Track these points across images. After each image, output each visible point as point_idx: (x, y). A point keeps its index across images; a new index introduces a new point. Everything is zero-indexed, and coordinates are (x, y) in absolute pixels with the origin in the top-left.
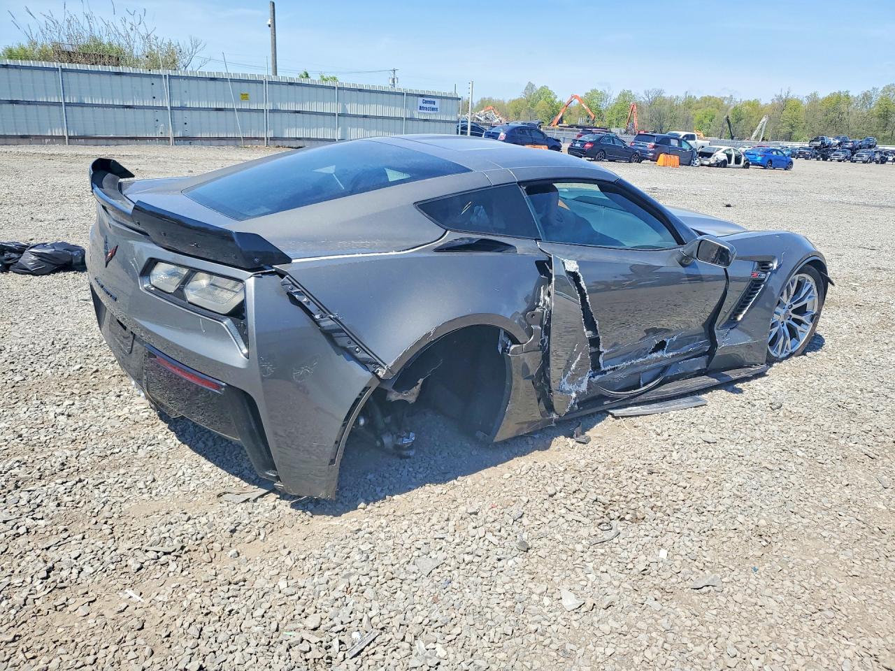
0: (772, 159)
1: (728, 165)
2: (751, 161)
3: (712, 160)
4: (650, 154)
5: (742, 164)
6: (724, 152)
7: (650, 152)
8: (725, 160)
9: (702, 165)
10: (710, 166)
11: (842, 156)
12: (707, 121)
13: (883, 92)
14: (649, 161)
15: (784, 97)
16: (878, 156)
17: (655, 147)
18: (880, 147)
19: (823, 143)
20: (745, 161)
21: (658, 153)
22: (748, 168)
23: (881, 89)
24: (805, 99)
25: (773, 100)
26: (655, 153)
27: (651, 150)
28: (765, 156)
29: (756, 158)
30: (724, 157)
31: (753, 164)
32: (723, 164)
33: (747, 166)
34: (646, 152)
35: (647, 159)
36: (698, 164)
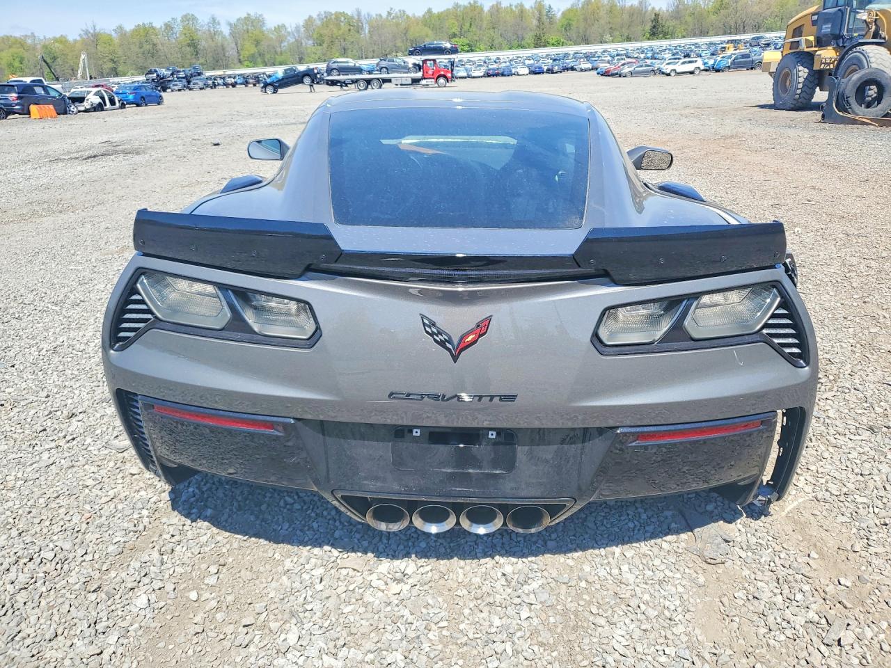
0: (144, 95)
1: (105, 108)
2: (125, 100)
3: (86, 105)
4: (17, 107)
5: (118, 104)
6: (95, 94)
7: (17, 104)
8: (100, 103)
9: (79, 111)
10: (86, 111)
11: (180, 85)
12: (17, 64)
13: (182, 21)
14: (17, 116)
15: (92, 31)
16: (210, 82)
17: (18, 98)
18: (208, 74)
19: (158, 75)
20: (119, 101)
21: (26, 104)
22: (124, 108)
23: (179, 19)
24: (113, 33)
25: (80, 35)
26: (23, 105)
27: (17, 102)
28: (136, 93)
29: (127, 97)
30: (97, 100)
31: (128, 103)
32: (100, 107)
33: (123, 106)
34: (11, 105)
35: (14, 113)
36: (75, 110)
